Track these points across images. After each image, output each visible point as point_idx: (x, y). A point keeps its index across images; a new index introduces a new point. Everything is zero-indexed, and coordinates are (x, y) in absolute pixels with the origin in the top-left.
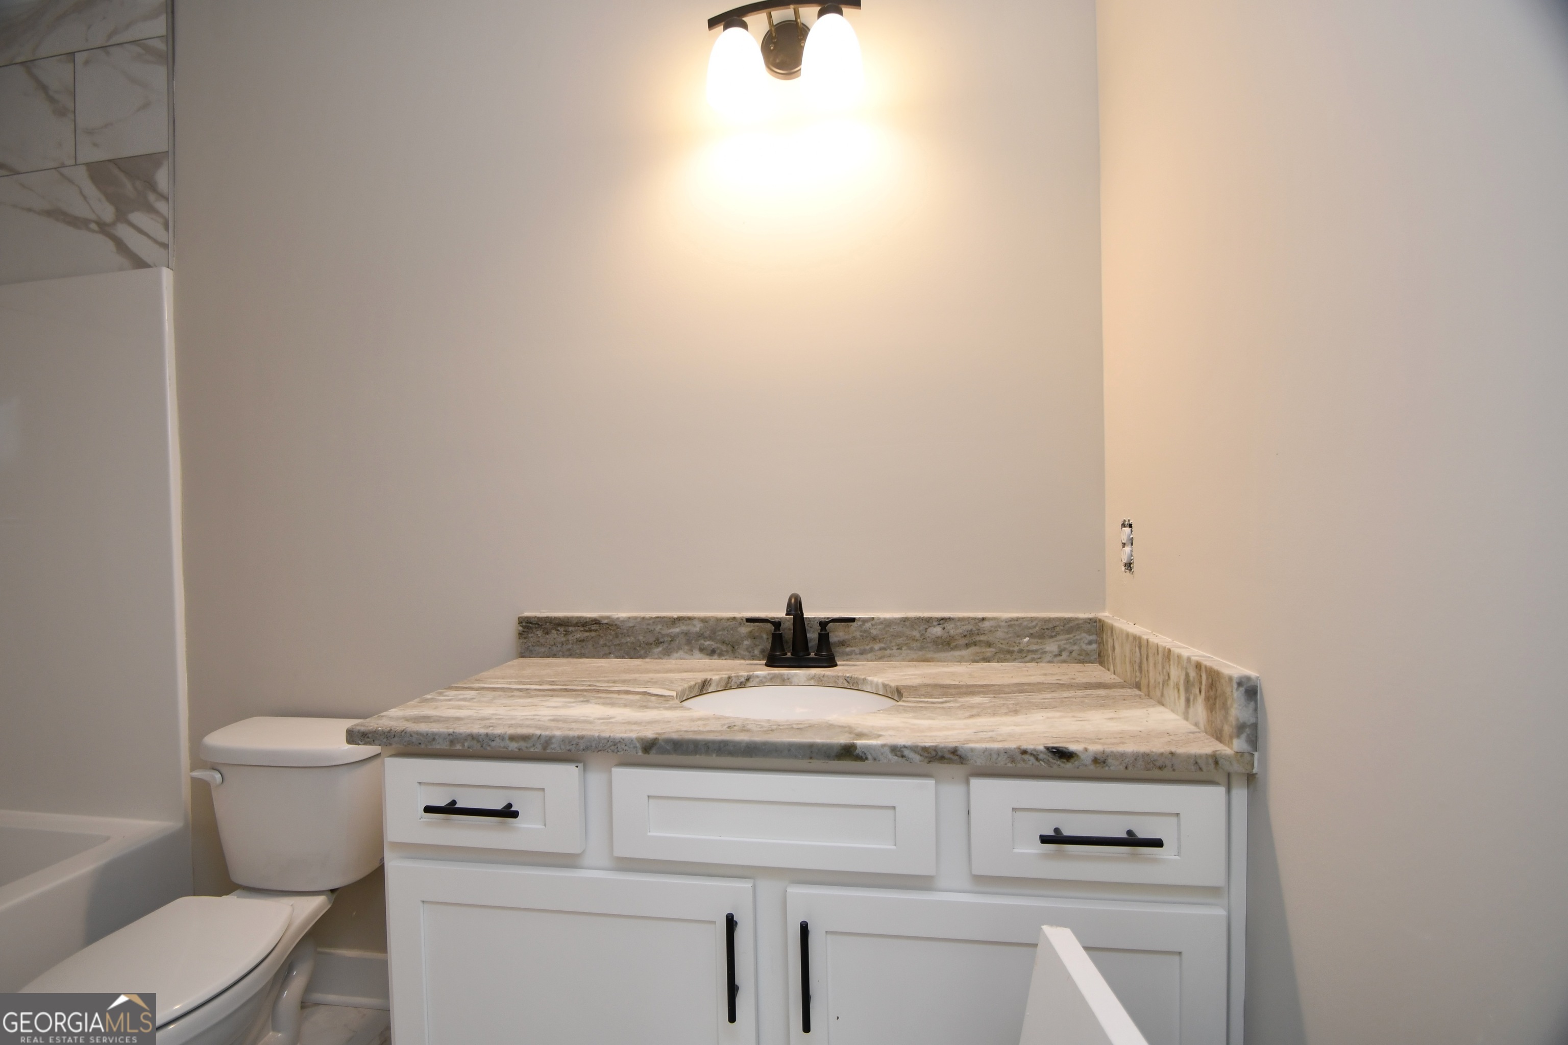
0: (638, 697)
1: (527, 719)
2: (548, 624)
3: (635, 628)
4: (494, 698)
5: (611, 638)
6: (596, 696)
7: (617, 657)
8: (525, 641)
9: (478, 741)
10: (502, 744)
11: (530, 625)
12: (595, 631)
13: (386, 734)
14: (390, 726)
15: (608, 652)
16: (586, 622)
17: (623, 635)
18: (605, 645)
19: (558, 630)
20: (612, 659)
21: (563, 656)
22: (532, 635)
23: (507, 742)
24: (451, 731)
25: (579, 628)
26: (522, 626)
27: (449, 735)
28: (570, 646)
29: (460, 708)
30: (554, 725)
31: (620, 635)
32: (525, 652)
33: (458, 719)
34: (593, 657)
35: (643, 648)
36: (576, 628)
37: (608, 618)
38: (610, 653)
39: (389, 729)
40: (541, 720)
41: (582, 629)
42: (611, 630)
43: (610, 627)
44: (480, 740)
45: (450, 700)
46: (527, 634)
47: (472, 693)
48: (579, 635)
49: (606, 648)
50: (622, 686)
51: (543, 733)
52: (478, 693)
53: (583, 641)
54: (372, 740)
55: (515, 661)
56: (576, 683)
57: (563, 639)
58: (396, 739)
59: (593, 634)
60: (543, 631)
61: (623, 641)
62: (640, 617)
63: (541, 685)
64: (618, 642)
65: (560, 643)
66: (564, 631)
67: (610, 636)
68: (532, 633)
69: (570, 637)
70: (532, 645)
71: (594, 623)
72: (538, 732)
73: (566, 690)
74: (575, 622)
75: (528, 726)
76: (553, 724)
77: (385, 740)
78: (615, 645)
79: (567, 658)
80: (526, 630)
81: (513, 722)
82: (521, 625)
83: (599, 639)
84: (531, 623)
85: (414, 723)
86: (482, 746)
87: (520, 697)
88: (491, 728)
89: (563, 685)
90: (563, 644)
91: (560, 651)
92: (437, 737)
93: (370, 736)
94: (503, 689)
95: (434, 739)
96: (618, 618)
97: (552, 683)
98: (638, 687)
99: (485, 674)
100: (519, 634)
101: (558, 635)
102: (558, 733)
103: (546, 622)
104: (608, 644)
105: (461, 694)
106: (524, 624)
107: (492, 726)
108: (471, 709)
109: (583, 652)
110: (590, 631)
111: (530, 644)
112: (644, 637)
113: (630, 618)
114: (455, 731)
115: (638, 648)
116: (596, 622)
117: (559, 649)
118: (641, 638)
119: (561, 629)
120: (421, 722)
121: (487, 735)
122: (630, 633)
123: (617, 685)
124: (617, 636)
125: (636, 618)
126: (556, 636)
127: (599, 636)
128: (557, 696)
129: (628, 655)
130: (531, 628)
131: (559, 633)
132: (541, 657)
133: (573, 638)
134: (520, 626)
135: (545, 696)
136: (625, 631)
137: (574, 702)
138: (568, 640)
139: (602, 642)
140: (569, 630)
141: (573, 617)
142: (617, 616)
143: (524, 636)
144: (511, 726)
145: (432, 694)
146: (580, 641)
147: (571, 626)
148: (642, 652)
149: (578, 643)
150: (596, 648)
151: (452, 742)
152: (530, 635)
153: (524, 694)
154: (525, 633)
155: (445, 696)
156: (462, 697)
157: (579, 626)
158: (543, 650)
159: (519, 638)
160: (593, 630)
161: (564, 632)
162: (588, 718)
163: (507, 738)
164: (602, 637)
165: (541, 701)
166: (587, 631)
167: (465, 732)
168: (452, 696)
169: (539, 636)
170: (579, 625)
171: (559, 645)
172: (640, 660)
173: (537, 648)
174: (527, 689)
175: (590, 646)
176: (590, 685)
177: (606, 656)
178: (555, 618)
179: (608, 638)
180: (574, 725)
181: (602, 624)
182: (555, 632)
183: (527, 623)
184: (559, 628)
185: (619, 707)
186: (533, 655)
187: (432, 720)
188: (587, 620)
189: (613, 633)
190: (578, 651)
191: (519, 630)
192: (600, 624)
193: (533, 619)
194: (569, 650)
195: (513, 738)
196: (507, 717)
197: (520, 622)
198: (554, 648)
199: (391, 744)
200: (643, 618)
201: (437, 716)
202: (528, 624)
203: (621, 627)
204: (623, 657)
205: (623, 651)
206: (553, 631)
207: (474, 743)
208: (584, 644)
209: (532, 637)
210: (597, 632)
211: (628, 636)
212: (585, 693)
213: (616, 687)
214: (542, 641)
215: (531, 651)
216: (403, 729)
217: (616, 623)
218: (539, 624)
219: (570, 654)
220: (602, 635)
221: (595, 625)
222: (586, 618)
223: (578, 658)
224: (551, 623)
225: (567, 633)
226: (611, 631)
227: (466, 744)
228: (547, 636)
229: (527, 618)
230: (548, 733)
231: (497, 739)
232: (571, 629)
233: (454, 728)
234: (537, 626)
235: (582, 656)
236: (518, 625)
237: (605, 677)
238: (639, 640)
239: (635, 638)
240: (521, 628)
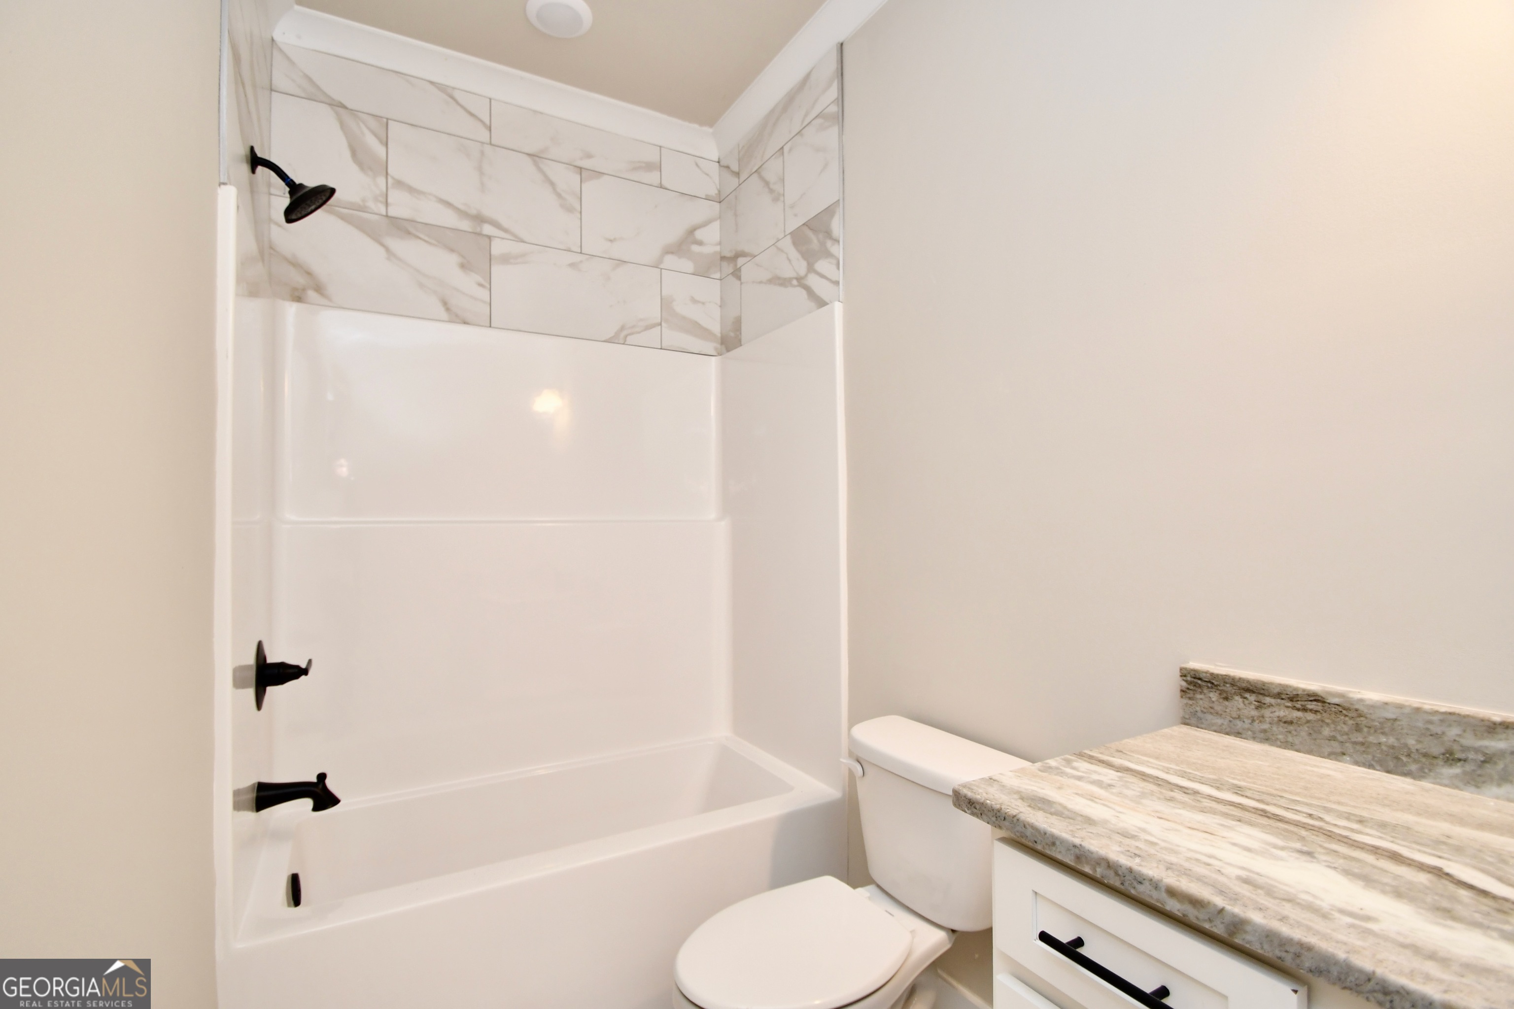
0: (1423, 878)
1: (1197, 860)
2: (1228, 685)
3: (1398, 723)
4: (1143, 795)
5: (1346, 729)
6: (1327, 845)
7: (1357, 763)
8: (1191, 702)
9: (1117, 874)
10: (1155, 894)
11: (1199, 682)
12: (1316, 712)
13: (995, 811)
14: (1001, 801)
15: (1339, 750)
16: (1298, 695)
17: (1372, 731)
18: (1333, 738)
19: (1245, 698)
20: (1347, 765)
21: (1254, 738)
22: (1202, 696)
23: (1164, 896)
24: (1077, 841)
25: (1283, 701)
26: (1186, 681)
27: (1075, 846)
28: (1266, 726)
29: (1092, 798)
30: (1248, 894)
31: (1365, 730)
32: (1191, 719)
33: (1089, 821)
34: (1310, 752)
35: (1416, 761)
36: (1279, 701)
37: (1341, 695)
38: (1344, 754)
39: (998, 806)
40: (1223, 870)
41: (1289, 704)
42: (1346, 716)
43: (1344, 712)
44: (1120, 873)
45: (1079, 778)
46: (1194, 694)
47: (1109, 775)
48: (1282, 713)
49: (1335, 744)
50: (1381, 838)
51: (1228, 908)
52: (1120, 777)
53: (1291, 723)
54: (979, 812)
55: (1175, 728)
56: (1282, 802)
57: (1255, 713)
58: (1006, 823)
59: (1310, 716)
60: (1220, 694)
61: (1372, 739)
62: (1410, 706)
63: (1218, 788)
64: (1360, 739)
65: (1248, 718)
66: (1255, 701)
67: (1343, 726)
68: (1201, 693)
69: (1267, 713)
70: (1202, 711)
71: (1312, 699)
72: (1219, 901)
73: (1264, 814)
74: (1276, 691)
75: (1200, 879)
76: (1245, 891)
77: (994, 819)
78: (1355, 743)
79: (1261, 742)
80: (1192, 687)
81: (1173, 859)
82: (1185, 678)
83: (1322, 726)
84: (1200, 679)
85: (1030, 806)
86: (1122, 884)
87: (1184, 805)
88: (1137, 860)
89: (1258, 801)
90: (1253, 721)
91: (1249, 729)
92: (1058, 843)
93: (978, 807)
94: (1157, 781)
95: (1054, 844)
96: (1361, 700)
97: (1238, 790)
98: (1419, 851)
99: (1130, 742)
100: (1182, 691)
101: (1245, 705)
102: (1256, 917)
103: (1226, 683)
104: (1339, 738)
105: (1095, 772)
106: (1189, 678)
107: (1139, 856)
108: (1109, 807)
109: (1290, 739)
110: (1305, 710)
111: (1198, 709)
112: (1419, 742)
113: (1386, 704)
114: (1083, 844)
115: (1404, 759)
116: (1316, 698)
117: (1247, 726)
118: (1411, 742)
119: (1252, 698)
120: (1040, 809)
121: (1130, 870)
122: (1386, 730)
123: (1368, 830)
124: (1358, 728)
125: (1400, 707)
126: (1241, 706)
127: (1323, 721)
128: (1251, 824)
129: (1381, 765)
130: (1200, 686)
131: (1246, 702)
132: (1215, 731)
133: (1271, 715)
134: (1184, 680)
135: (1226, 815)
136: (1377, 724)
137: (1282, 848)
138: (1263, 717)
139: (1326, 731)
140: (1266, 702)
141: (1272, 684)
142: (1359, 696)
143: (1188, 695)
144: (1170, 867)
145: (1057, 758)
146: (1285, 722)
147: (1269, 696)
148: (1414, 767)
149: (1282, 724)
150: (1315, 739)
151: (1078, 858)
152: (1199, 696)
153: (1191, 801)
154: (1191, 692)
155: (1074, 768)
156: (1095, 777)
157: (1282, 699)
158: (1219, 721)
159: (1182, 697)
160: (1311, 710)
161: (1256, 703)
162: (1318, 902)
163: (1163, 889)
164: (1328, 724)
165: (1222, 825)
166: (1298, 710)
167: (1097, 852)
168: (1083, 772)
169: (1213, 699)
170: (1284, 697)
171: (1248, 721)
172: (1408, 780)
173: (1209, 717)
174: (1196, 793)
175: (1303, 734)
176: (1310, 815)
177: (1337, 755)
178: (1240, 679)
179: (1339, 728)
180: (1287, 909)
181: (1329, 704)
182: (1241, 700)
183: (1194, 678)
184: (1247, 695)
185: (1384, 892)
186: (1203, 726)
187: (1053, 810)
188: (1299, 693)
189: (1350, 722)
190: (1280, 737)
191: (1181, 686)
192: (1324, 702)
193: (1204, 675)
194: (1265, 731)
195: (1172, 892)
196: (1163, 844)
197: (1183, 676)
198: (1239, 724)
199: (1000, 827)
200: (1418, 710)
201: (1060, 804)
202: (1196, 680)
203: (1368, 716)
204: (1371, 766)
205: (1370, 757)
206: (1237, 698)
207: (1111, 873)
208: (1291, 728)
209: (1201, 699)
210: (1318, 714)
211: (1383, 733)
212: (1303, 833)
213: (1367, 834)
214: (1218, 708)
215: (1200, 719)
216: (1014, 814)
217: (1357, 707)
218: (1213, 683)
219: (1266, 738)
220: (1327, 721)
221: (1315, 703)
222: (1296, 689)
223: (1280, 747)
224: (1233, 685)
225: (1260, 706)
226: (1347, 719)
227: (1099, 870)
228: (1226, 703)
229: (1194, 670)
230: (1236, 910)
231: (1147, 883)
232: (1268, 700)
233: (1083, 839)
234: (1210, 685)
235: (1287, 745)
236: (1180, 679)
237: (1339, 803)
238: (1406, 745)
239: (1397, 739)
240: (1184, 684)
